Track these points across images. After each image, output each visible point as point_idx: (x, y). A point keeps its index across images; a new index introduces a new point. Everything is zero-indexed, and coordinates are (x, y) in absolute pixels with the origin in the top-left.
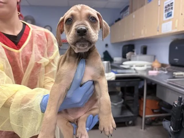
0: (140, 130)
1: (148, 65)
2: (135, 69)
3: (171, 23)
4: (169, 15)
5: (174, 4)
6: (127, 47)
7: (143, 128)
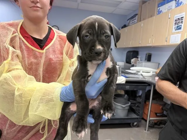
0: (145, 131)
1: (153, 72)
2: (142, 75)
3: (180, 35)
4: (179, 28)
5: (184, 18)
6: (132, 53)
7: (147, 129)
